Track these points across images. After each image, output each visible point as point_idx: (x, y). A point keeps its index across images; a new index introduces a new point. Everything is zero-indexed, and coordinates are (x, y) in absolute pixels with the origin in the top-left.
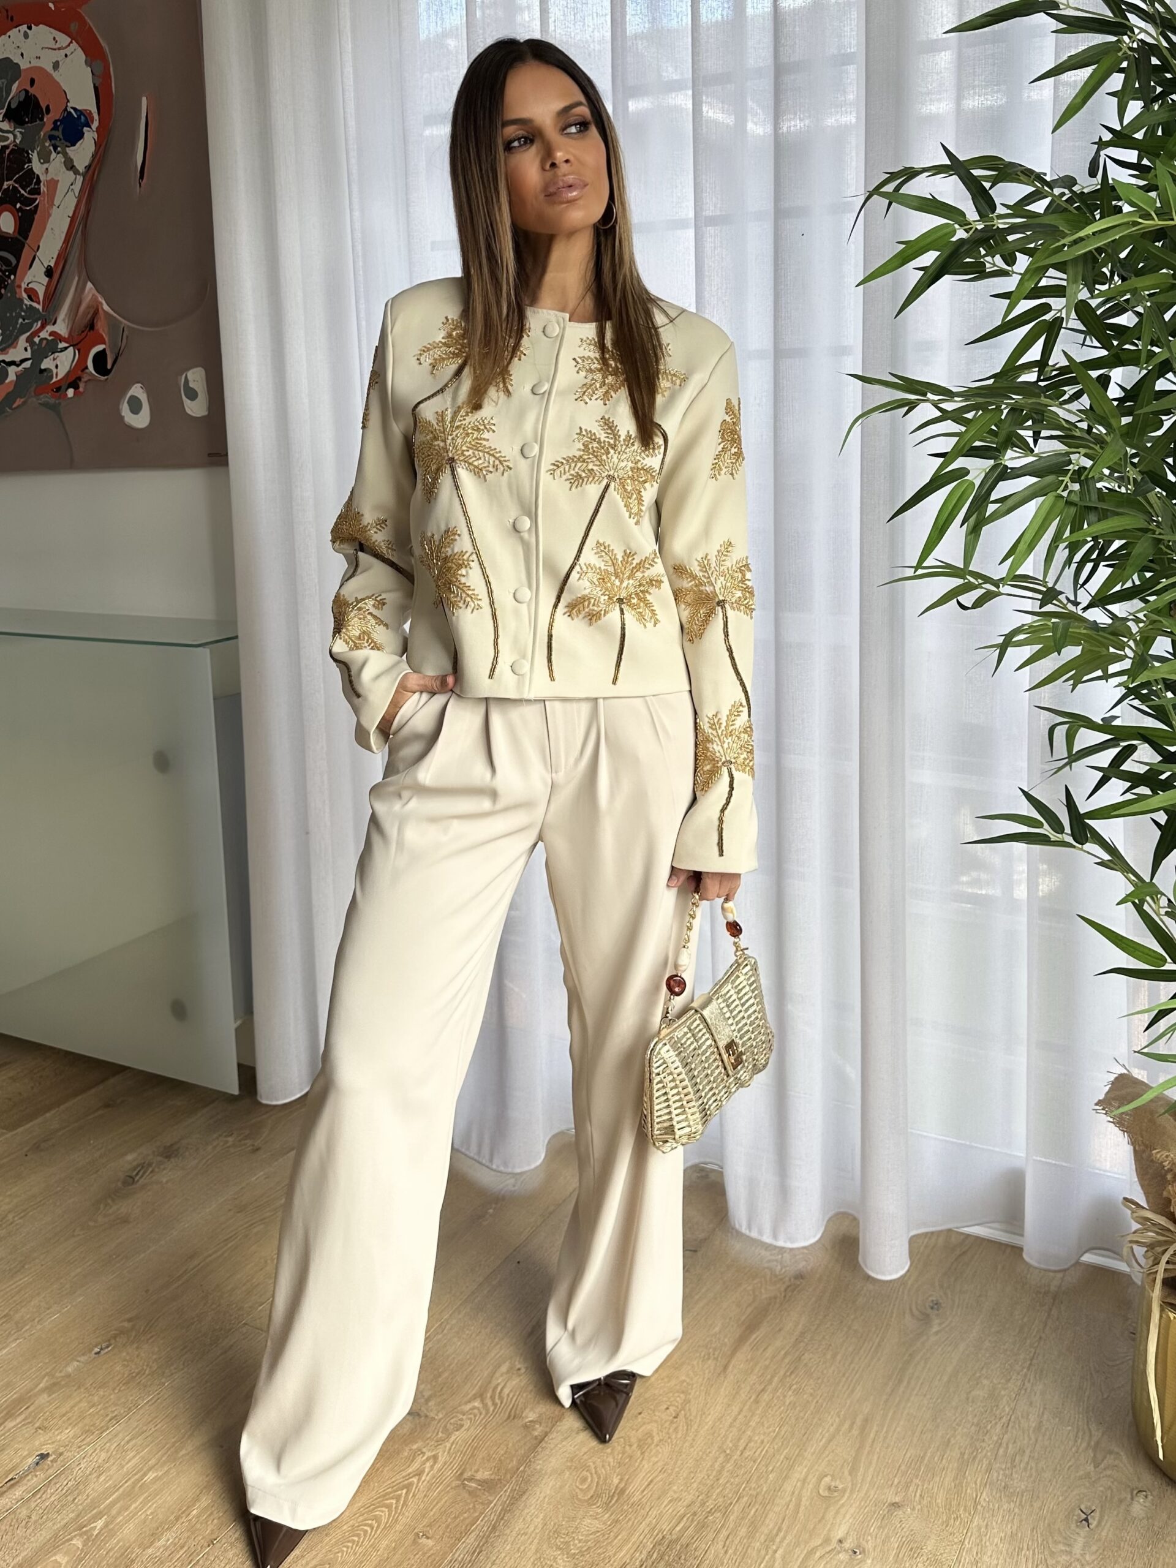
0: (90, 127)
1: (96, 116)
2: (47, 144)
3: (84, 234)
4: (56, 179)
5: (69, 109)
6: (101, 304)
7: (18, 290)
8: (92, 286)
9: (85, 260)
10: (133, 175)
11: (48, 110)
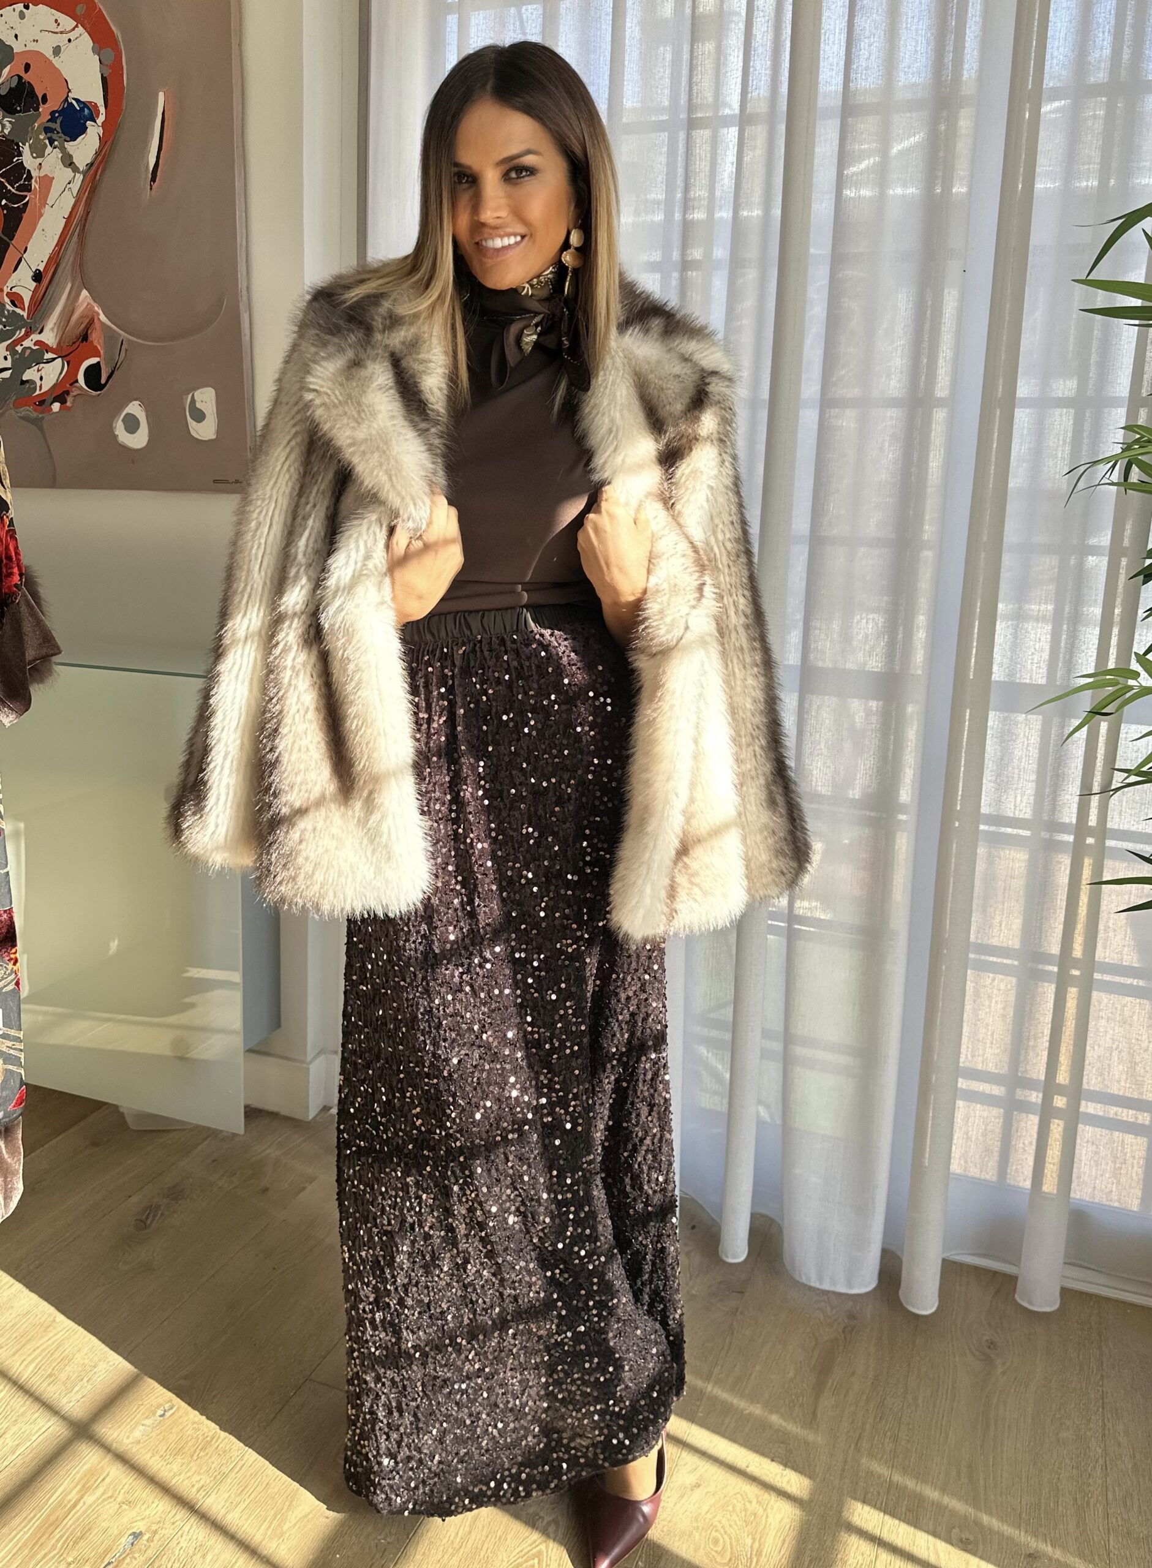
0: (94, 121)
1: (102, 110)
2: (42, 137)
3: (81, 236)
4: (50, 175)
5: (70, 100)
6: (98, 314)
8: (87, 294)
9: (80, 266)
10: (143, 176)
11: (45, 99)
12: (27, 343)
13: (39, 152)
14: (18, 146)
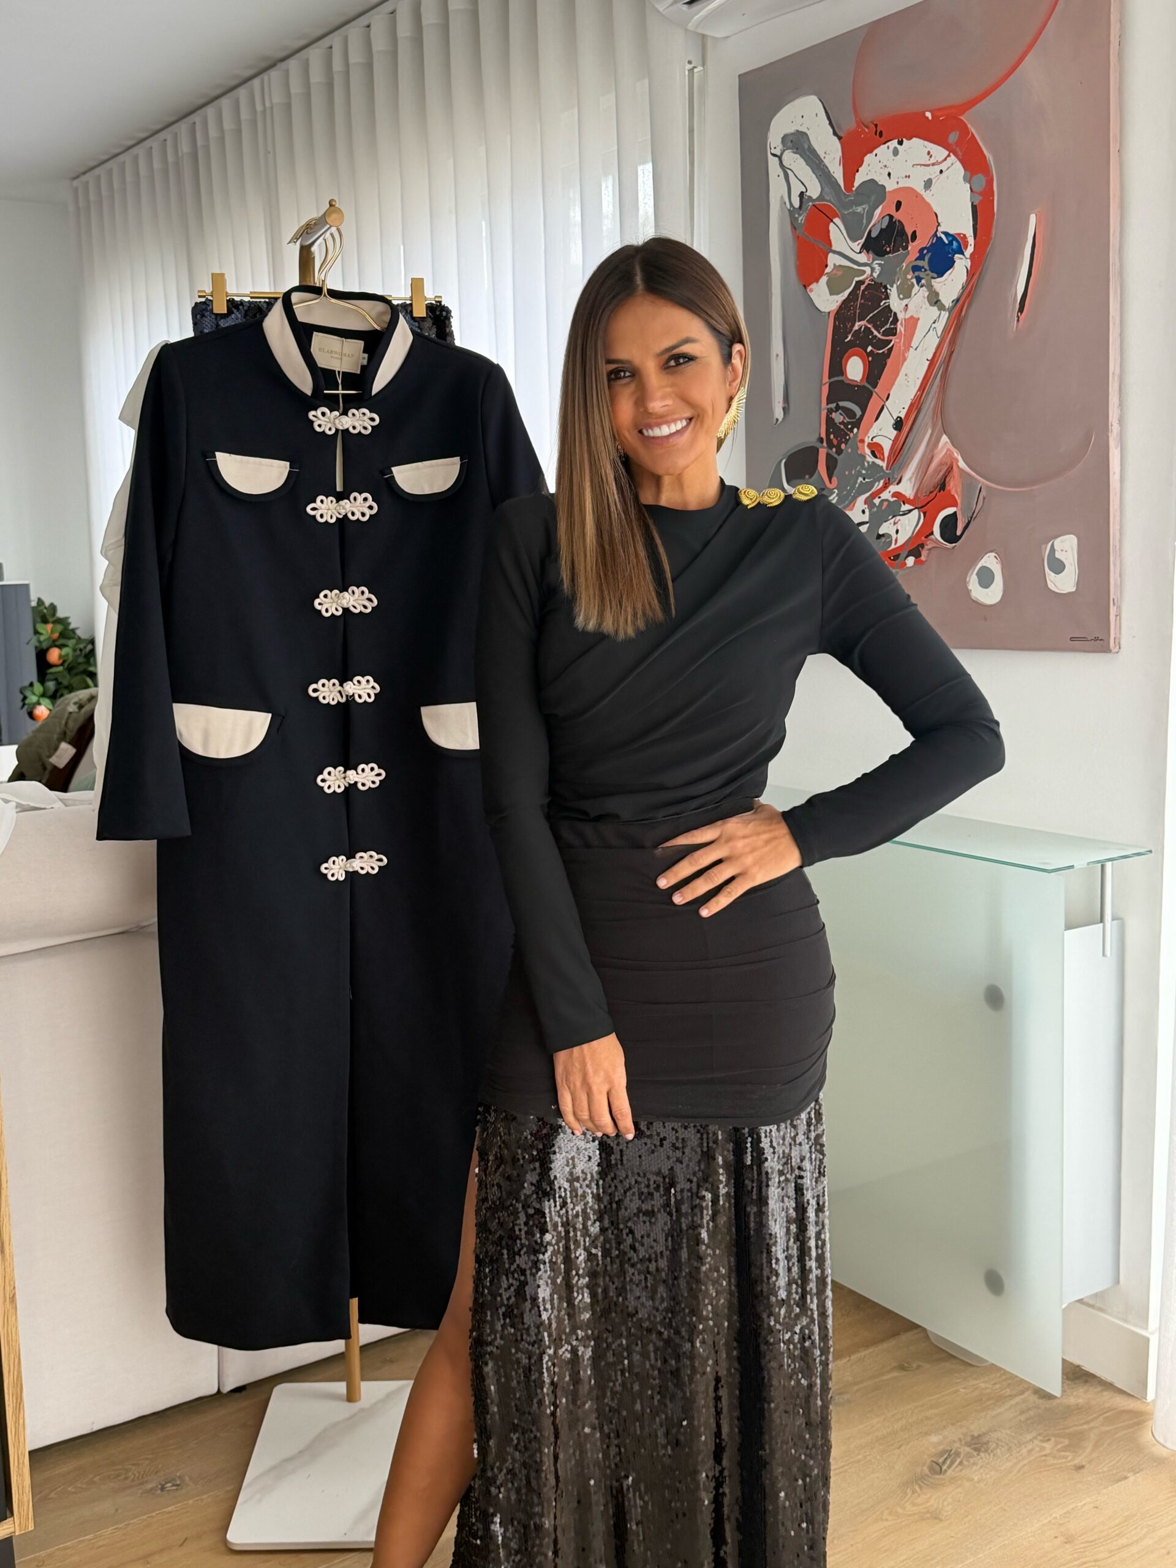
0: (962, 253)
1: (971, 240)
2: (909, 277)
3: (944, 377)
4: (916, 316)
5: (939, 234)
6: (957, 461)
7: (859, 445)
8: (948, 440)
9: (941, 410)
10: (1011, 307)
11: (914, 236)
12: (886, 495)
13: (905, 293)
14: (886, 288)
